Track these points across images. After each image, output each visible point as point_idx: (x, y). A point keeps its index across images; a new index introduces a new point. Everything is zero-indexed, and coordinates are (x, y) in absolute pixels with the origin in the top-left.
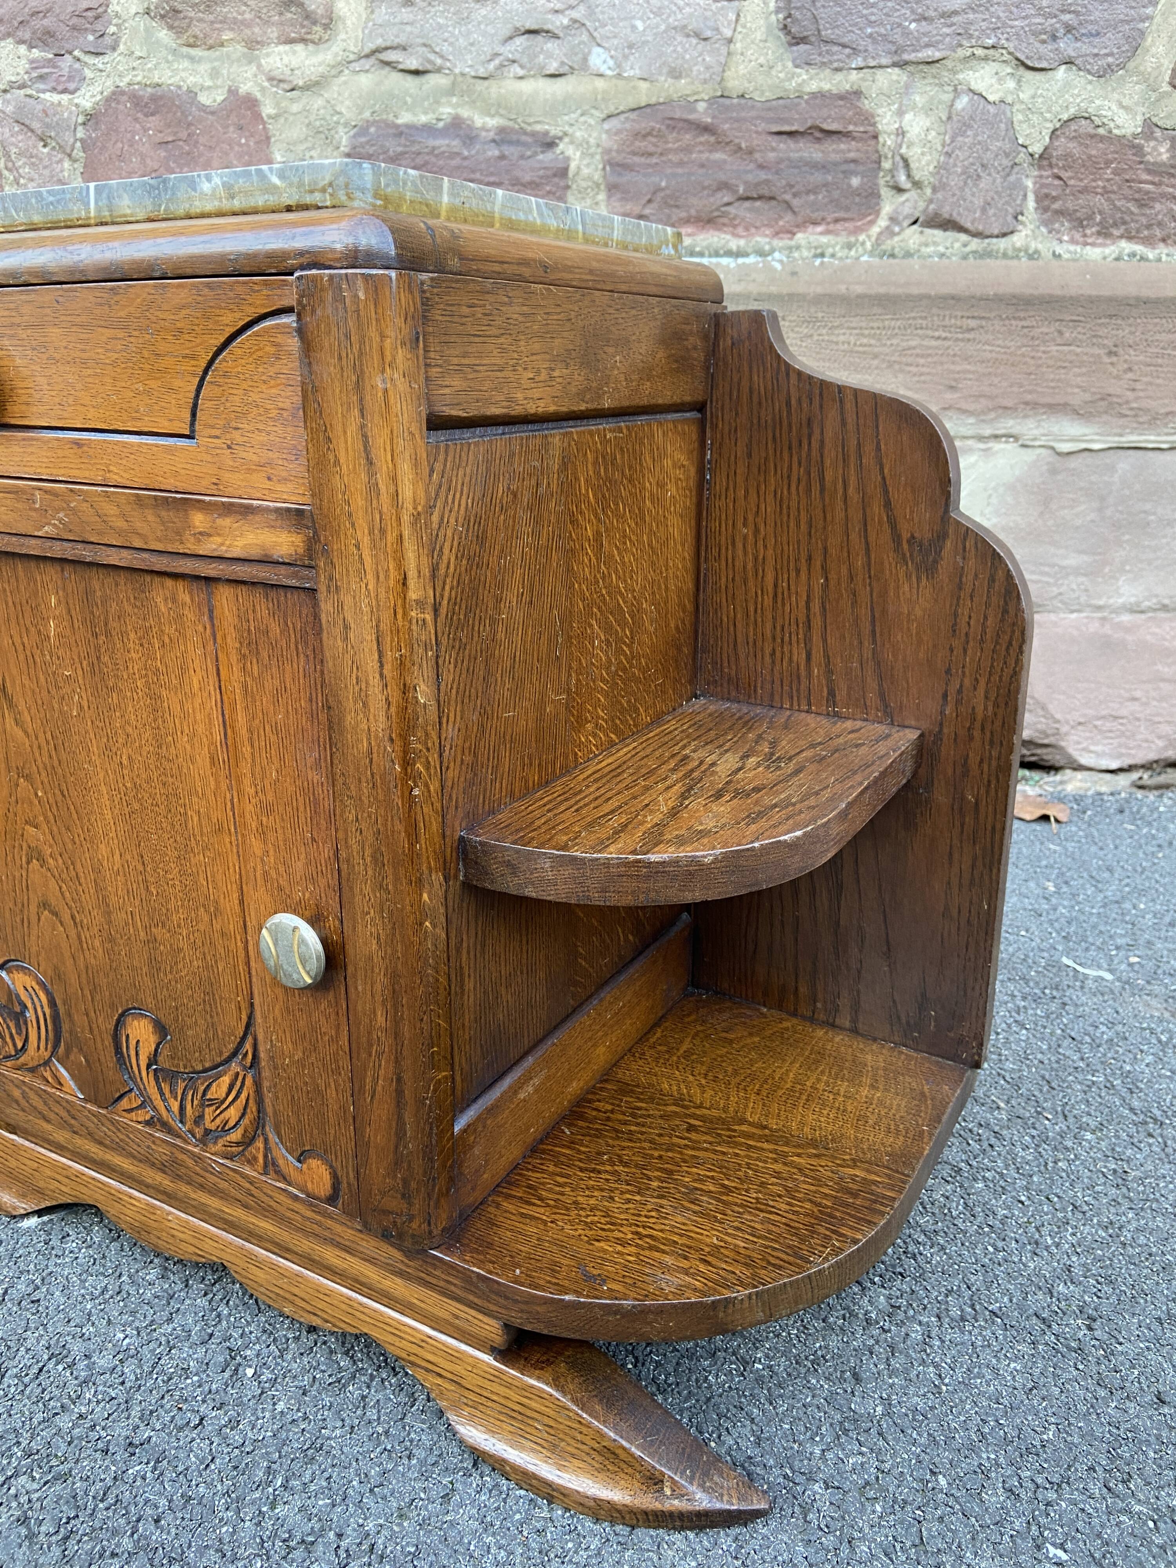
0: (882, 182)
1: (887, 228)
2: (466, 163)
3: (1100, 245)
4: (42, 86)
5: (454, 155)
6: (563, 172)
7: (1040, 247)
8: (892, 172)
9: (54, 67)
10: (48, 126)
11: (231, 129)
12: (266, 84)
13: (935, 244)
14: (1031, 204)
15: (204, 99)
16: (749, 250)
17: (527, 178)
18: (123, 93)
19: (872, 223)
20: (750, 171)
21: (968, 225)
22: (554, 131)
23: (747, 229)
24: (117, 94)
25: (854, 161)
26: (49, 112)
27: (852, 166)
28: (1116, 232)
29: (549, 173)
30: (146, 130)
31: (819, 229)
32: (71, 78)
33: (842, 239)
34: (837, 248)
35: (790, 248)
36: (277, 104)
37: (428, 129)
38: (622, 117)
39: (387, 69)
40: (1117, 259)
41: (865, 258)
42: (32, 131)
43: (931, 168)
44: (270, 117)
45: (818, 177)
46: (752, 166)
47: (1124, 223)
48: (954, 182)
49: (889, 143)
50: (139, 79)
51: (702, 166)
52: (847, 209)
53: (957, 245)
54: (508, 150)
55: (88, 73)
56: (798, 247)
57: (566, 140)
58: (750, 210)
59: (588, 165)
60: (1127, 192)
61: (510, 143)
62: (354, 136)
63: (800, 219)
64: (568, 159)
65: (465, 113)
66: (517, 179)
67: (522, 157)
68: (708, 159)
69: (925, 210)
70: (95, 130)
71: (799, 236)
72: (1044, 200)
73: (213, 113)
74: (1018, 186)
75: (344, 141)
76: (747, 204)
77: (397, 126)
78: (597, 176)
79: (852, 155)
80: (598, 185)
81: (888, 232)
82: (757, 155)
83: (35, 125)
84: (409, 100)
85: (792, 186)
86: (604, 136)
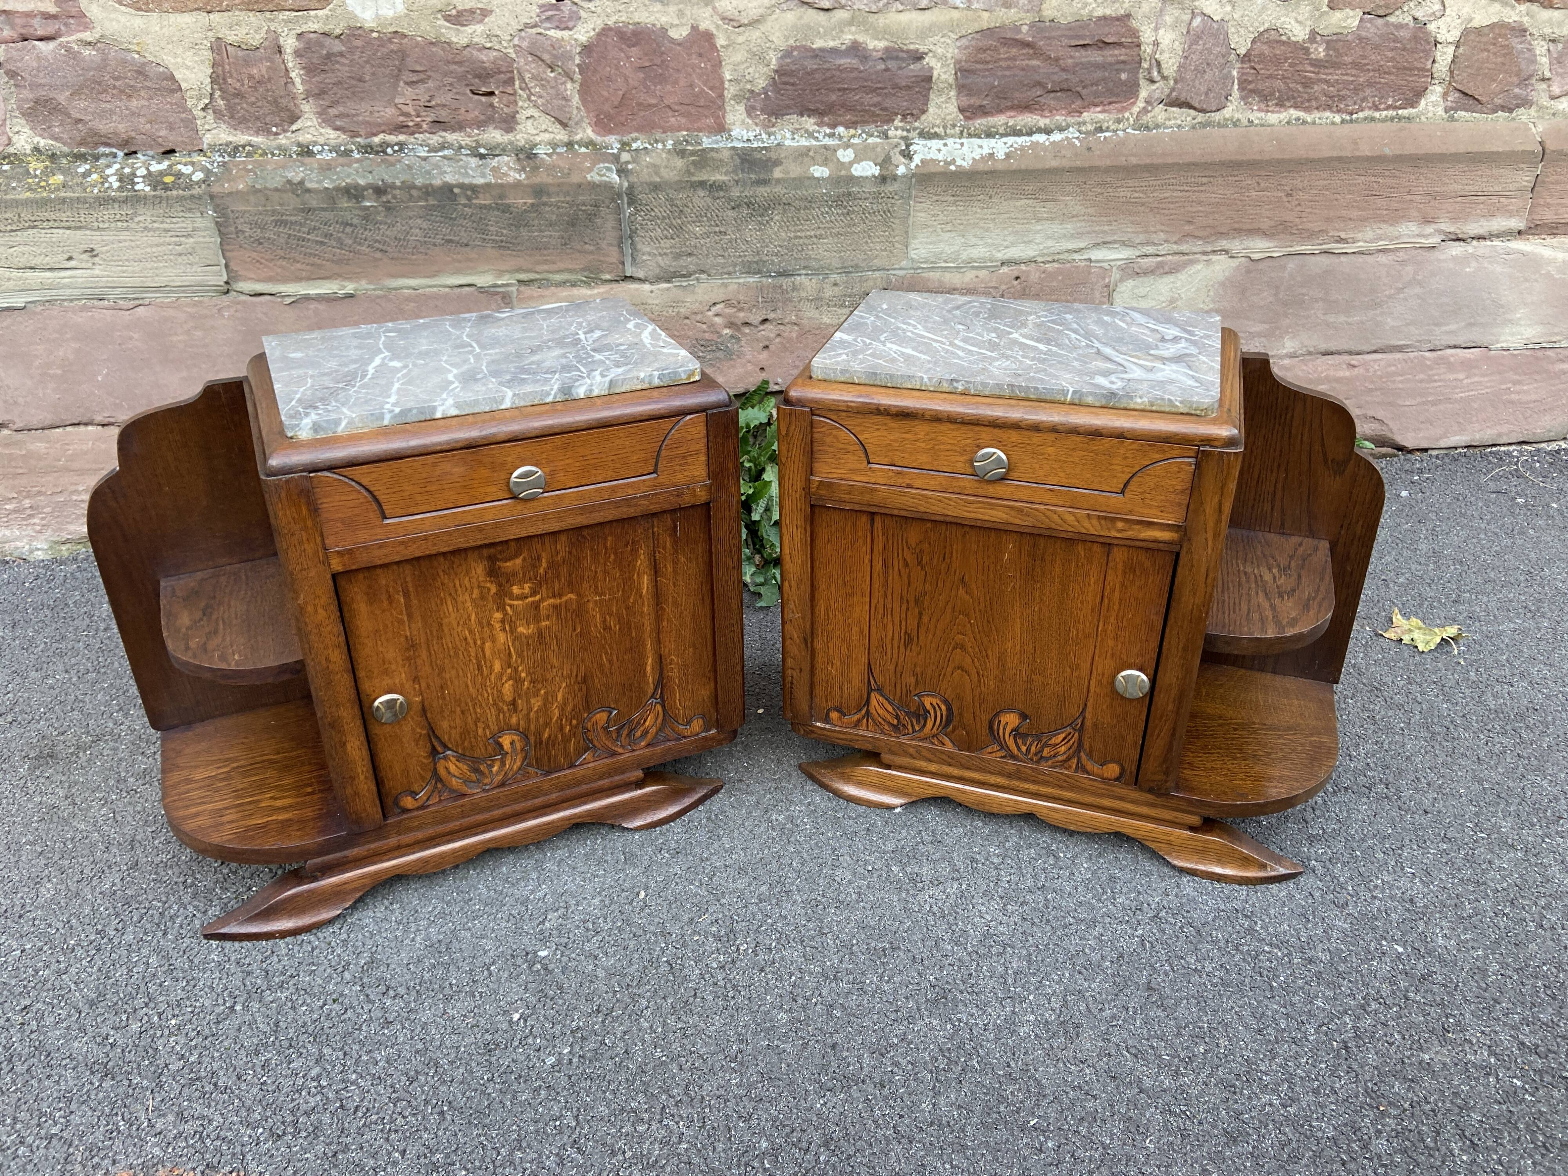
0: (1141, 76)
1: (1144, 108)
2: (862, 75)
3: (1279, 112)
4: (548, 25)
5: (853, 70)
6: (929, 79)
7: (1240, 116)
8: (1149, 71)
9: (559, 10)
10: (555, 57)
11: (694, 56)
12: (720, 22)
13: (1175, 118)
14: (1236, 87)
15: (674, 34)
16: (1053, 127)
17: (904, 84)
18: (610, 29)
19: (1134, 103)
20: (1055, 73)
21: (1196, 105)
22: (922, 49)
23: (1051, 112)
24: (606, 30)
25: (1124, 62)
26: (556, 46)
27: (1122, 66)
28: (1288, 104)
29: (919, 79)
30: (629, 57)
31: (1099, 109)
32: (570, 18)
33: (1114, 116)
34: (1111, 123)
35: (1079, 124)
36: (728, 37)
37: (834, 51)
38: (970, 37)
39: (806, 6)
40: (1288, 123)
41: (1129, 130)
42: (543, 61)
43: (1175, 68)
44: (722, 47)
45: (1099, 74)
46: (1057, 69)
47: (1294, 98)
48: (1188, 76)
49: (1148, 50)
50: (623, 19)
51: (1023, 69)
52: (1118, 95)
53: (1189, 119)
54: (891, 64)
55: (583, 14)
56: (1084, 123)
57: (930, 54)
58: (1053, 98)
59: (945, 73)
60: (1296, 78)
61: (892, 58)
62: (781, 58)
63: (1086, 103)
64: (931, 69)
65: (861, 38)
66: (896, 84)
67: (900, 68)
68: (1027, 65)
69: (1168, 96)
70: (589, 57)
71: (1085, 114)
72: (1243, 84)
73: (679, 44)
74: (1229, 76)
75: (774, 61)
76: (1052, 95)
77: (814, 50)
78: (951, 80)
79: (1122, 58)
80: (951, 86)
81: (1144, 111)
82: (1061, 62)
83: (546, 57)
84: (821, 30)
85: (1082, 82)
86: (956, 51)
